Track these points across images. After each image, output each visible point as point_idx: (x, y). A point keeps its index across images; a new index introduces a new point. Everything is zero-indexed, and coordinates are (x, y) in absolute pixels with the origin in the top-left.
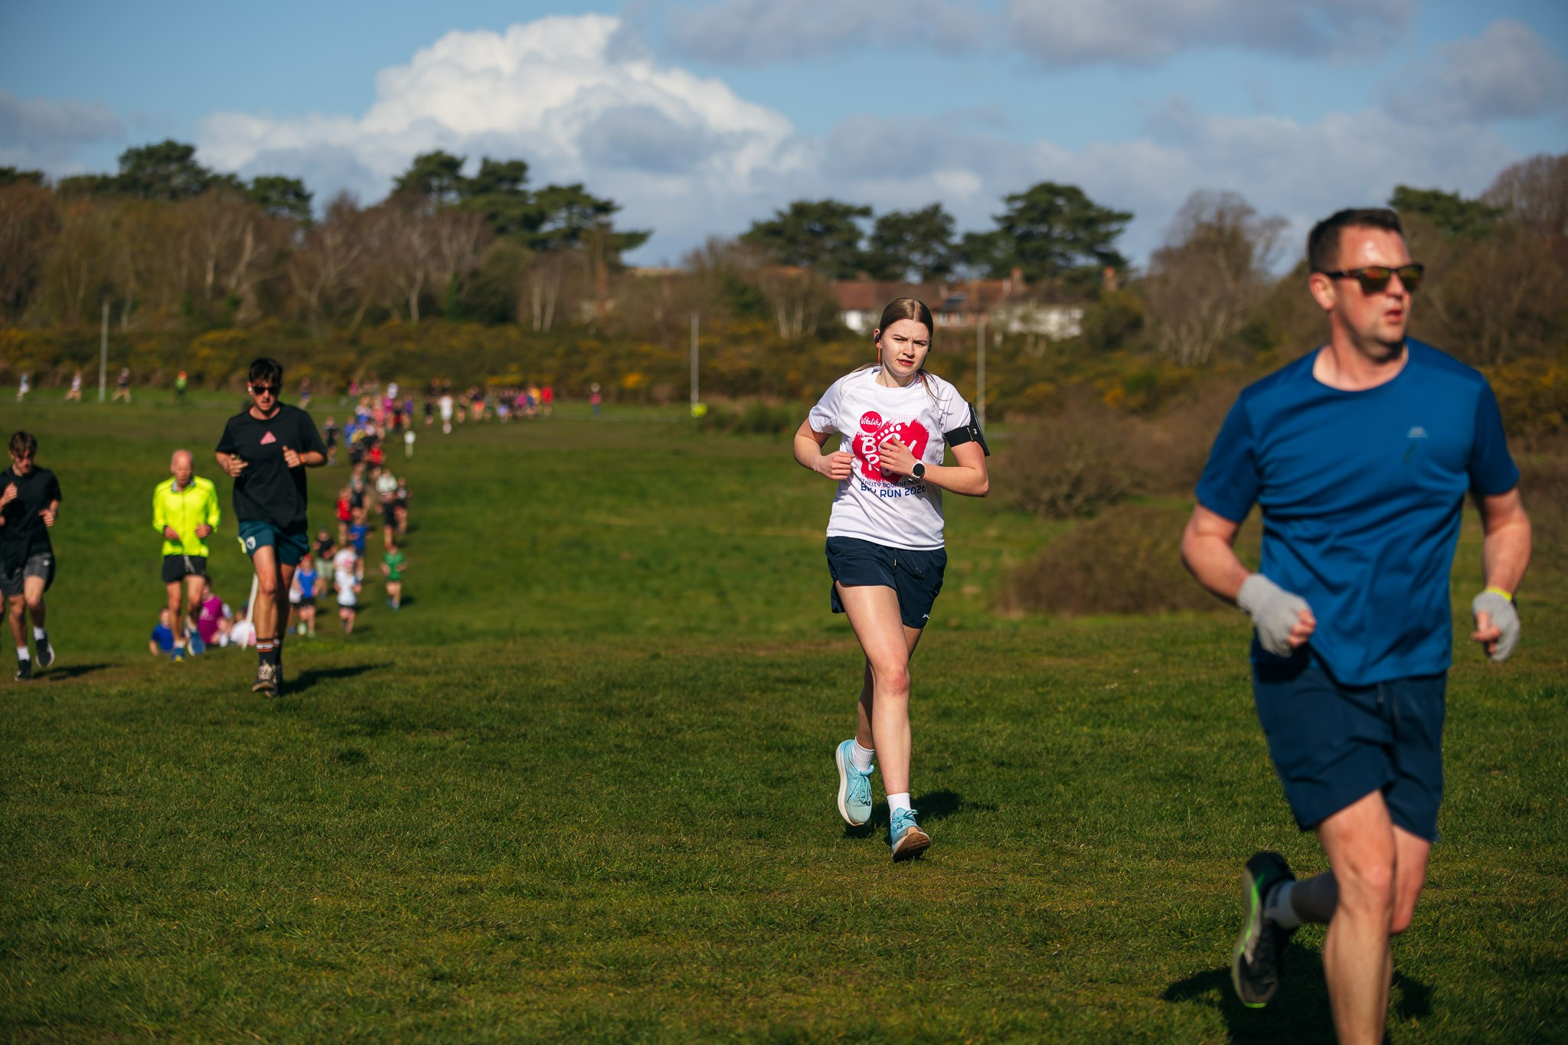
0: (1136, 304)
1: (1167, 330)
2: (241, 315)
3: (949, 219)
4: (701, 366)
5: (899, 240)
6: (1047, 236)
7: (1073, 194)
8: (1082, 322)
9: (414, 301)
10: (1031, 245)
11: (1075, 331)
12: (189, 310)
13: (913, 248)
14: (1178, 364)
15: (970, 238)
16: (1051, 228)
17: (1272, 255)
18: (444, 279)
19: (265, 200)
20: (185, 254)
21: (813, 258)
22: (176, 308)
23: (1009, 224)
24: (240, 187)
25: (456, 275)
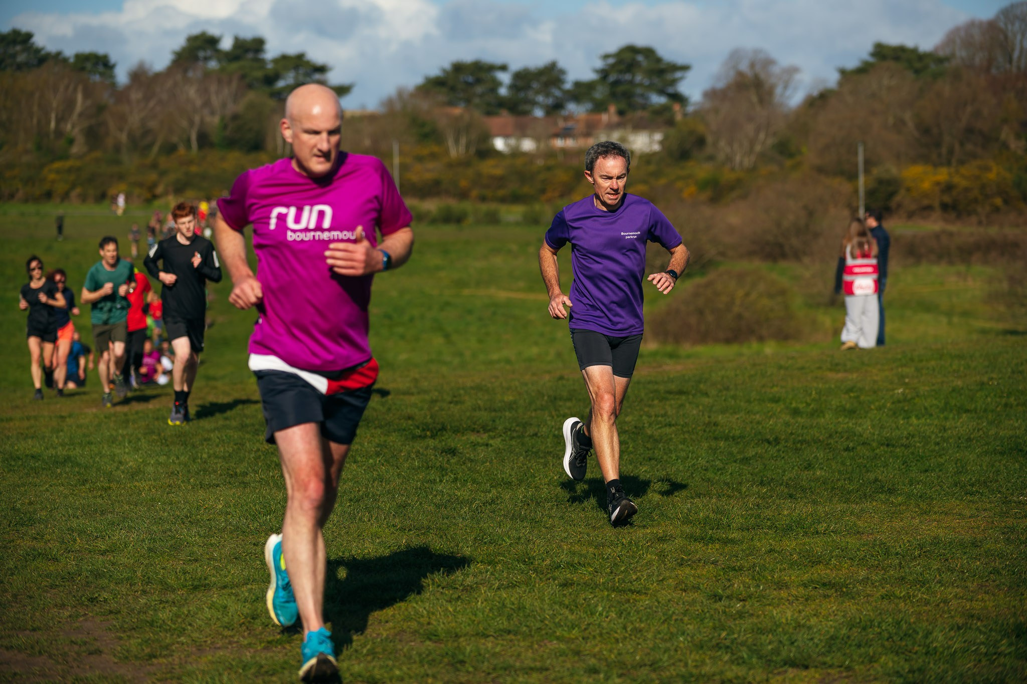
0: (701, 128)
1: (722, 143)
2: (75, 150)
3: (563, 72)
4: (401, 178)
5: (527, 87)
6: (631, 82)
7: (649, 52)
8: (661, 143)
9: (194, 137)
10: (620, 89)
11: (656, 147)
12: (39, 147)
13: (538, 92)
14: (733, 169)
15: (578, 84)
16: (633, 76)
17: (788, 93)
18: (214, 121)
19: (83, 69)
20: (35, 108)
21: (468, 101)
22: (30, 146)
23: (604, 74)
24: (65, 60)
25: (223, 119)
